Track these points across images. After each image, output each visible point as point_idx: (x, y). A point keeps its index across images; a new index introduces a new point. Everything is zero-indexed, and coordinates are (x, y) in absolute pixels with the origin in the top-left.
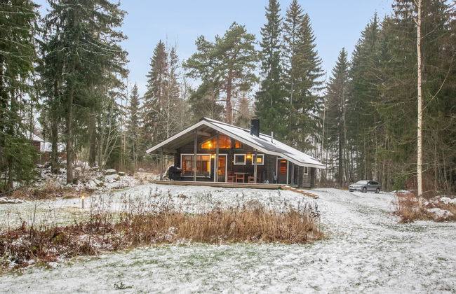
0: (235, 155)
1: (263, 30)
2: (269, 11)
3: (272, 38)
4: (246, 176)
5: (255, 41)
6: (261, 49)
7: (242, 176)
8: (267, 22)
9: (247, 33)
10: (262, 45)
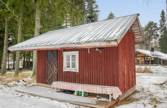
0: (146, 58)
1: (160, 21)
2: (161, 15)
3: (163, 22)
4: (148, 63)
5: (157, 25)
6: (160, 26)
7: (147, 63)
8: (161, 18)
9: (154, 23)
10: (160, 25)
